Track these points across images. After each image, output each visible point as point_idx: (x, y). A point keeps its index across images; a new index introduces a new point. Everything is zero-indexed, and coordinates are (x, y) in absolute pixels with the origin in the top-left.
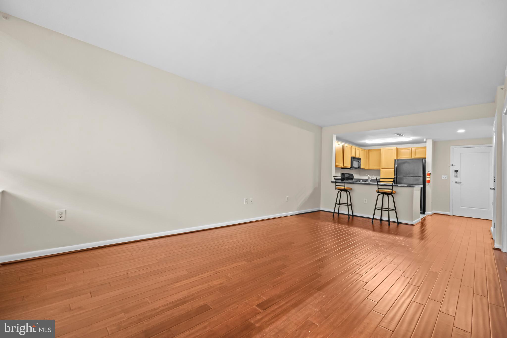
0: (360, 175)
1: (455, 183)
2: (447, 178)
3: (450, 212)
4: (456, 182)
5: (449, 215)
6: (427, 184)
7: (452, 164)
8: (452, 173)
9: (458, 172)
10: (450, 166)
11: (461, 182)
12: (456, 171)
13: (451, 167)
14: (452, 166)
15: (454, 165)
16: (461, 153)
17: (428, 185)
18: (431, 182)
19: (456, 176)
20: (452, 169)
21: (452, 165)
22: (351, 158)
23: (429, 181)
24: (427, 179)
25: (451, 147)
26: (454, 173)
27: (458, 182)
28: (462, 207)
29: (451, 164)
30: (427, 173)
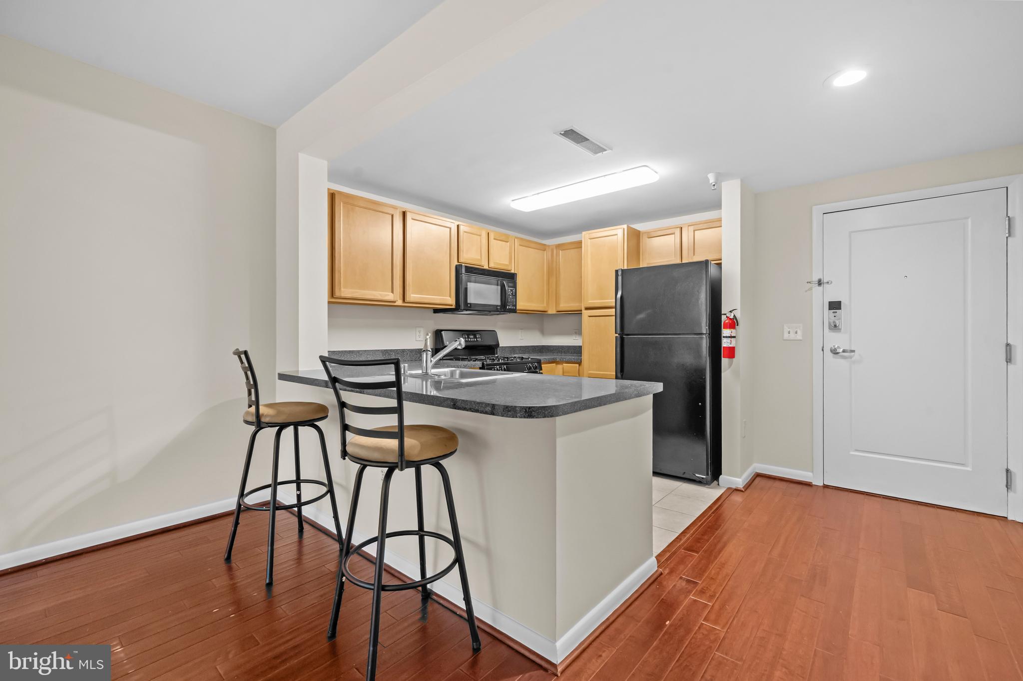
0: (543, 332)
1: (831, 355)
2: (799, 336)
3: (813, 472)
4: (834, 352)
5: (809, 485)
6: (725, 361)
7: (819, 278)
8: (820, 314)
9: (840, 309)
10: (811, 289)
11: (853, 351)
12: (835, 306)
13: (817, 290)
14: (821, 288)
15: (825, 281)
16: (851, 233)
17: (730, 365)
18: (737, 353)
19: (835, 327)
20: (820, 298)
21: (820, 283)
22: (458, 269)
23: (731, 352)
24: (725, 343)
25: (814, 207)
26: (828, 314)
27: (841, 350)
28: (857, 450)
29: (815, 279)
30: (724, 318)
